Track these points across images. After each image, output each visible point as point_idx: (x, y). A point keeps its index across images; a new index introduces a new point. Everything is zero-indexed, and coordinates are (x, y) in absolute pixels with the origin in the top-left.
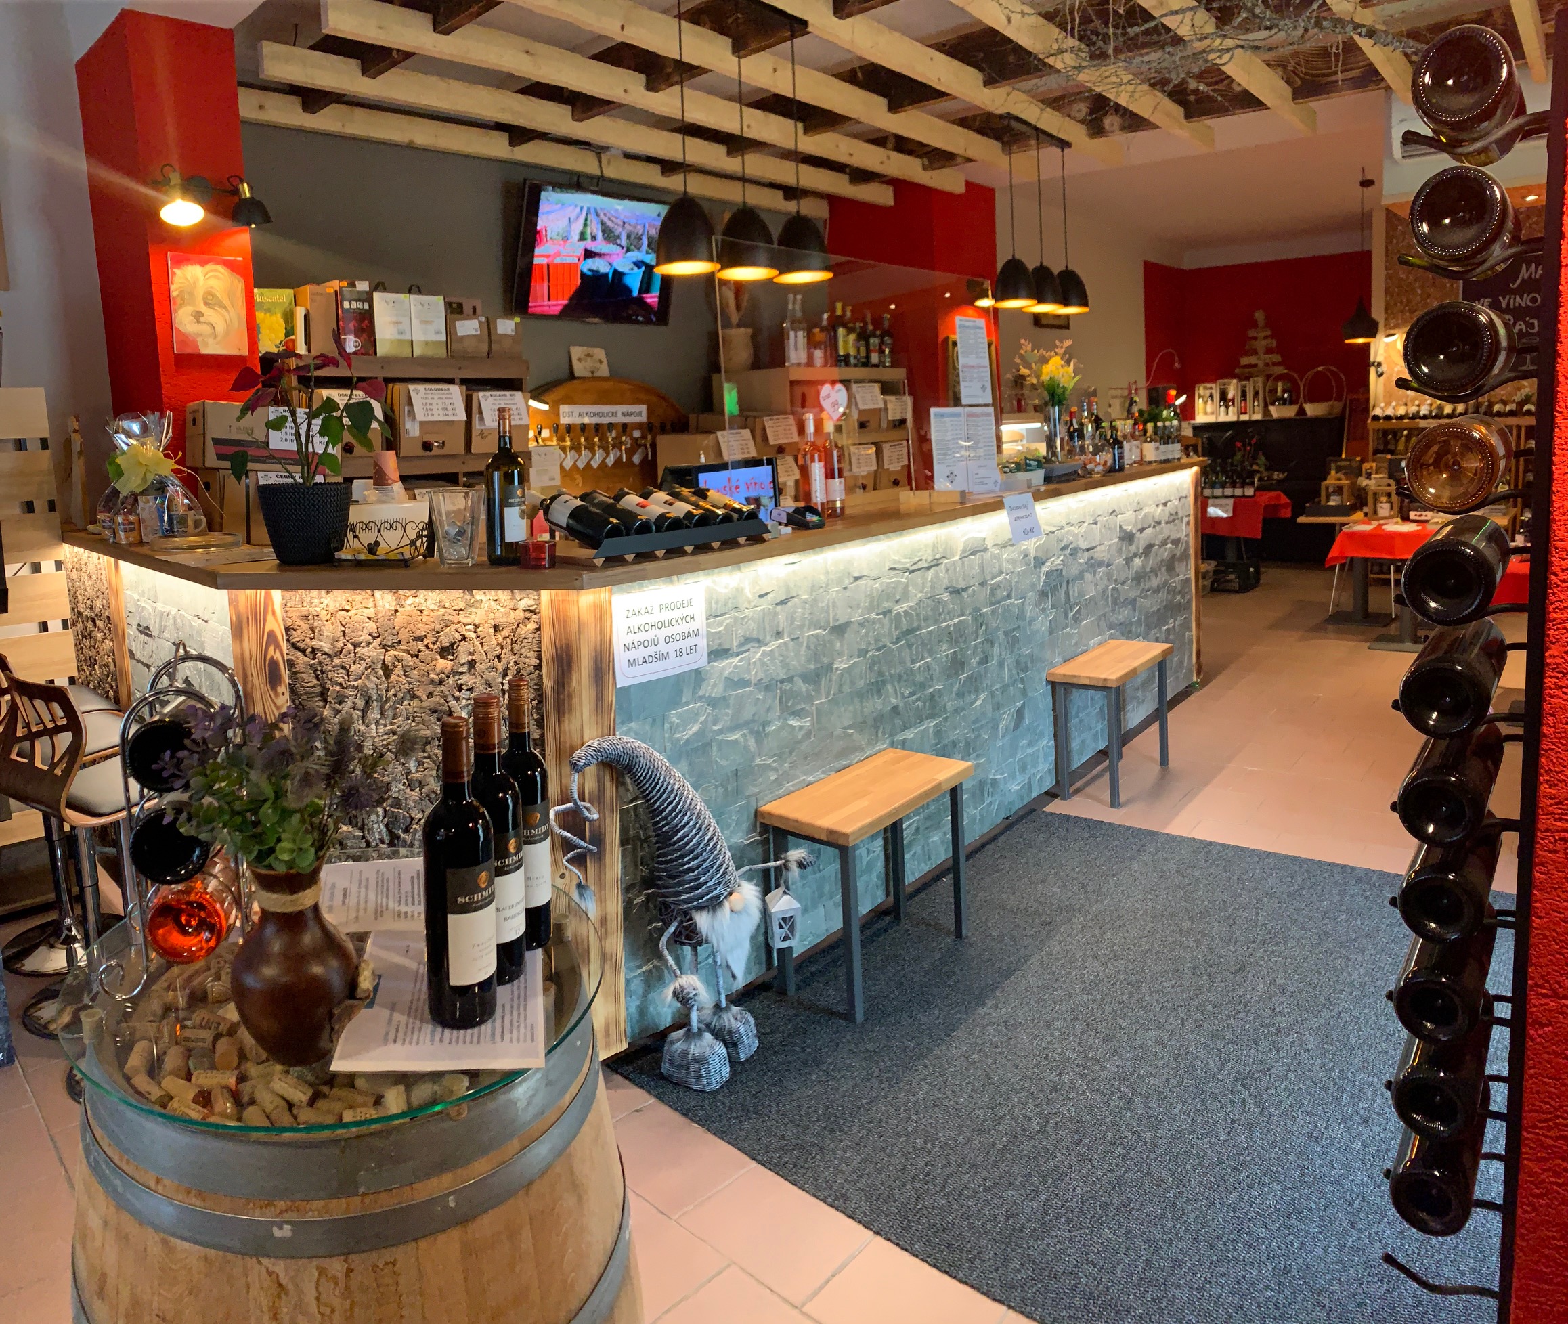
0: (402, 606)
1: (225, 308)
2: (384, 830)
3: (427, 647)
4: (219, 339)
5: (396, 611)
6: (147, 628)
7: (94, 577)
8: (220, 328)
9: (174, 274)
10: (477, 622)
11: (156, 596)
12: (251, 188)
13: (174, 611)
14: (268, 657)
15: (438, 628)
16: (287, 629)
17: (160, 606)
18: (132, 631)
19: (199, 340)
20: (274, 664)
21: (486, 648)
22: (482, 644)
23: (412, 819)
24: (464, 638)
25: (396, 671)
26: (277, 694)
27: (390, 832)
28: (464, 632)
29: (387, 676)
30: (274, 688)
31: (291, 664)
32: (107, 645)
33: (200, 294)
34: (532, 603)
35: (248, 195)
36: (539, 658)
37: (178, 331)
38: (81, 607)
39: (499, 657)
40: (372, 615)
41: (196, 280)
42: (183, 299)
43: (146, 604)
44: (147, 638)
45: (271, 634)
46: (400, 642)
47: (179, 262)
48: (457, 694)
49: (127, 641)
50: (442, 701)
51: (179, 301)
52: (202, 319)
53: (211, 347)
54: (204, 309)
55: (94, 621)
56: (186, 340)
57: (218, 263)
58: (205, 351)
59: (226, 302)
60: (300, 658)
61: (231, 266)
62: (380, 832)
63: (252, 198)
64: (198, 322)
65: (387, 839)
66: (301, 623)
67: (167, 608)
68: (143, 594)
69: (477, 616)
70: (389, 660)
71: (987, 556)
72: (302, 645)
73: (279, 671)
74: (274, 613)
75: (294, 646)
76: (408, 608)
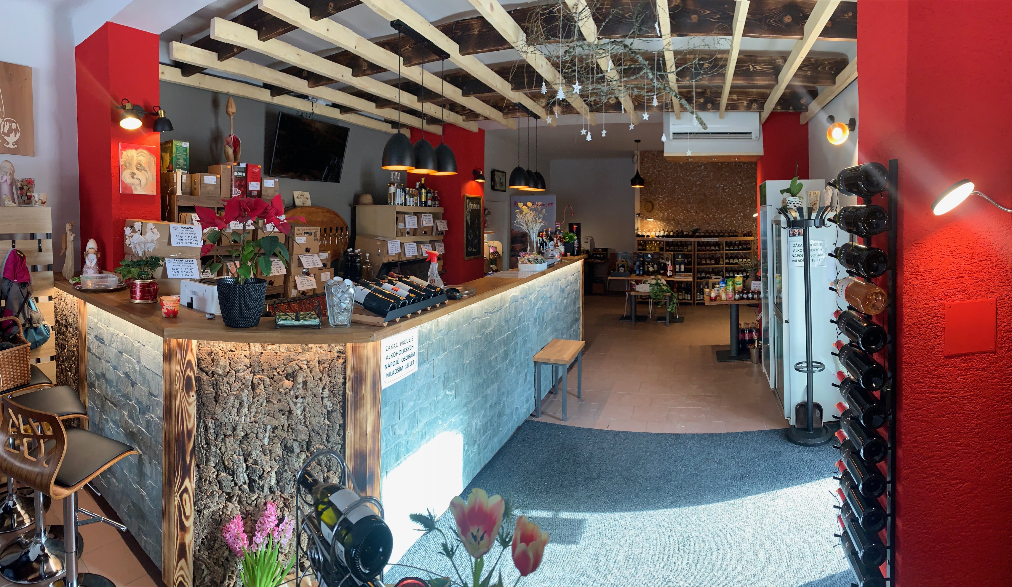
0: (265, 350)
1: (146, 171)
2: (246, 477)
3: (278, 373)
4: (142, 186)
5: (262, 353)
6: (102, 339)
7: (69, 305)
8: (143, 181)
9: (122, 153)
10: (309, 359)
11: (109, 323)
12: (164, 113)
13: (121, 334)
14: (186, 375)
15: (285, 362)
16: (198, 359)
17: (111, 329)
18: (91, 338)
19: (133, 187)
20: (189, 379)
21: (313, 374)
22: (311, 371)
23: (264, 471)
24: (301, 368)
25: (260, 387)
26: (189, 396)
27: (249, 478)
28: (301, 365)
29: (253, 389)
30: (188, 393)
31: (199, 380)
32: (74, 341)
33: (134, 163)
34: (341, 348)
35: (163, 116)
36: (345, 378)
37: (123, 182)
38: (59, 318)
39: (321, 379)
40: (248, 355)
41: (133, 157)
42: (126, 166)
43: (104, 328)
44: (100, 344)
45: (189, 362)
46: (263, 370)
47: (124, 148)
48: (295, 400)
49: (87, 342)
50: (286, 404)
51: (124, 167)
52: (135, 176)
53: (138, 191)
54: (136, 171)
55: (66, 327)
56: (126, 187)
57: (144, 149)
58: (135, 192)
59: (147, 168)
60: (205, 377)
61: (149, 150)
62: (244, 479)
63: (165, 117)
64: (133, 178)
65: (247, 481)
66: (207, 357)
67: (117, 332)
68: (101, 321)
69: (308, 356)
70: (256, 381)
71: (518, 303)
72: (207, 369)
73: (192, 383)
74: (192, 350)
75: (202, 370)
76: (269, 351)
